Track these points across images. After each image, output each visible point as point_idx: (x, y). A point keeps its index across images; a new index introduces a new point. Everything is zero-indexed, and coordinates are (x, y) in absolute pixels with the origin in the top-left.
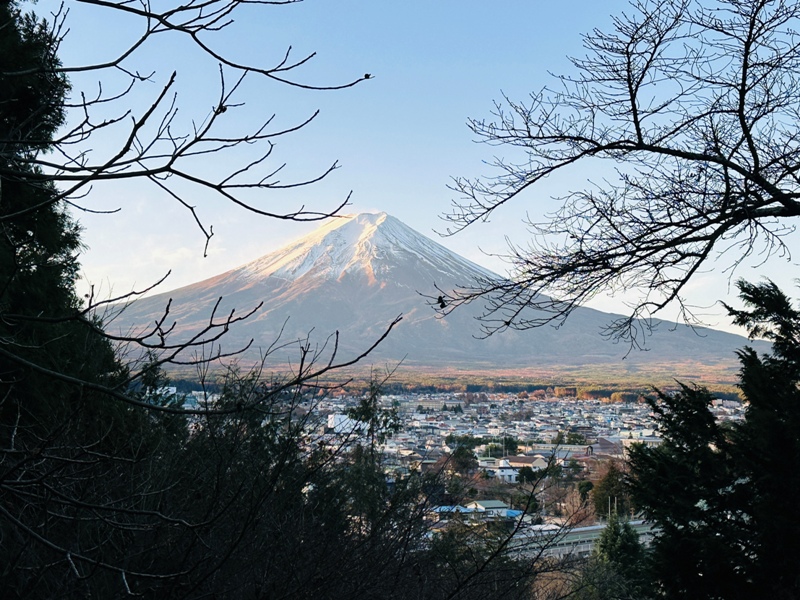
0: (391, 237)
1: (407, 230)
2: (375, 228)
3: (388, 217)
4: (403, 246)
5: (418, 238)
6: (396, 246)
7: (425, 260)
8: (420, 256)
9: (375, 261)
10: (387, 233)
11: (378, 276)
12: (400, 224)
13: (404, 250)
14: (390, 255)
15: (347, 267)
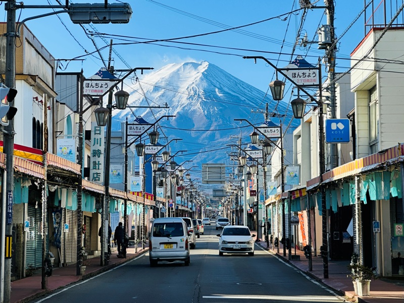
0: (214, 82)
1: (228, 76)
2: (200, 75)
3: (210, 65)
4: (226, 90)
5: (237, 82)
6: (221, 90)
7: (247, 102)
8: (243, 99)
9: (204, 104)
10: (211, 79)
11: (208, 116)
12: (222, 71)
13: (228, 93)
14: (217, 97)
15: (179, 110)
